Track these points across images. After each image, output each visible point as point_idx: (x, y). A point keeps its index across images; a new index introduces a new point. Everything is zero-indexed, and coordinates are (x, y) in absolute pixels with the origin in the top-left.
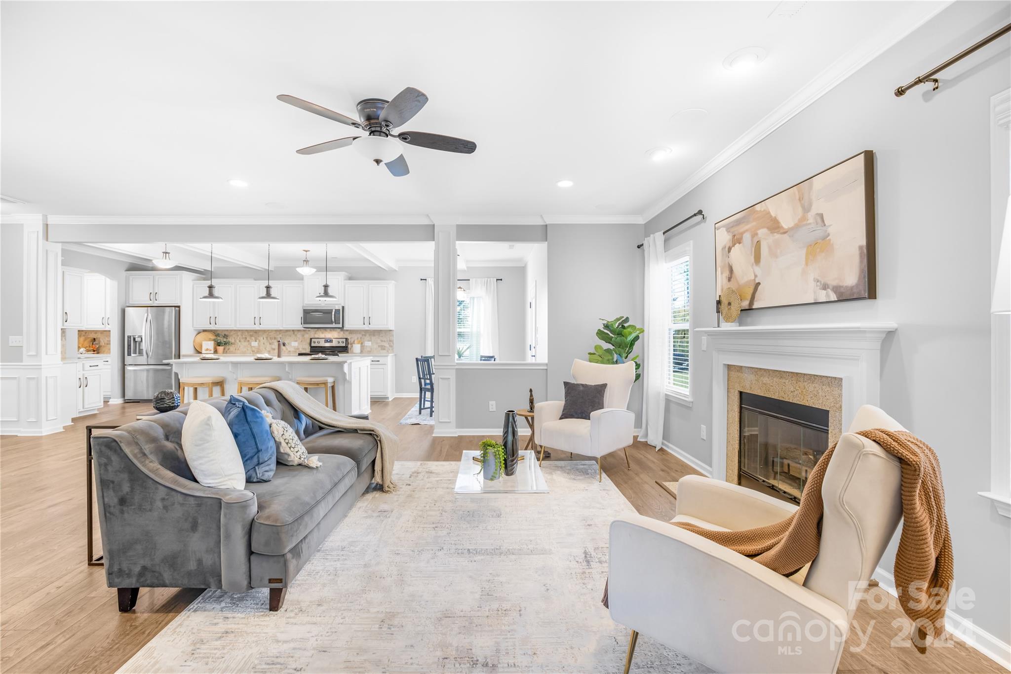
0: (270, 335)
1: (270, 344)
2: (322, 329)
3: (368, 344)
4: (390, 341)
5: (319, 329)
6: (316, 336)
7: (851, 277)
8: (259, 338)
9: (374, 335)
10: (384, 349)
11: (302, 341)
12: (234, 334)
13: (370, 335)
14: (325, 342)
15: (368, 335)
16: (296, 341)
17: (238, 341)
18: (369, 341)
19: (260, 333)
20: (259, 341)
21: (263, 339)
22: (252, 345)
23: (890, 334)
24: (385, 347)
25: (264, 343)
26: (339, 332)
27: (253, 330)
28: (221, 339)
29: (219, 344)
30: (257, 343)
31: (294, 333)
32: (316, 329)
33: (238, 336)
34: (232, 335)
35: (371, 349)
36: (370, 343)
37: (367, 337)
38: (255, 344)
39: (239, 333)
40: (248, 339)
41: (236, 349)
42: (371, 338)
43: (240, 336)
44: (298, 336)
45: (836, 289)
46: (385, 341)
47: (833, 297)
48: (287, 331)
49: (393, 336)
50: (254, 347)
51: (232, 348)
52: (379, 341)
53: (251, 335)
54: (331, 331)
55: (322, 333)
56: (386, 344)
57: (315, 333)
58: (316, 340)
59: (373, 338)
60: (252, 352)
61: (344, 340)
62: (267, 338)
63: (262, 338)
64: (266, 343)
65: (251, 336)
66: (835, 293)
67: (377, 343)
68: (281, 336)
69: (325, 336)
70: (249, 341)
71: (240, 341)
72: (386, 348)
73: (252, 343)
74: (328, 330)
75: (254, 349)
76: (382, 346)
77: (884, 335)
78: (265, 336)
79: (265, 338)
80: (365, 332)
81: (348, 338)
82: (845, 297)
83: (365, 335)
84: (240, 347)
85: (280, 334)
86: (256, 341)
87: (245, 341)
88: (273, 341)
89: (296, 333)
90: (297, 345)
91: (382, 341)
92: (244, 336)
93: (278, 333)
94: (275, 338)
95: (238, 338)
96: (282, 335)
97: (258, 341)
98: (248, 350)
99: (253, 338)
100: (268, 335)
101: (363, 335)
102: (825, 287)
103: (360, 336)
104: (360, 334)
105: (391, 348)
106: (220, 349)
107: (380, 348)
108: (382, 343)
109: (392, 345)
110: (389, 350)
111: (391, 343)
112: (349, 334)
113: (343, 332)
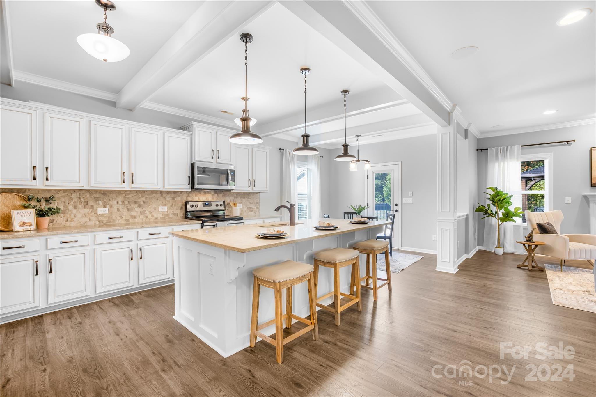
0: (128, 198)
1: (128, 210)
4: (257, 203)
8: (111, 203)
9: (245, 198)
10: (252, 211)
11: (172, 205)
12: (64, 196)
13: (241, 197)
14: (204, 206)
15: (239, 198)
16: (165, 205)
17: (71, 207)
18: (240, 203)
19: (113, 195)
20: (111, 207)
21: (118, 203)
22: (98, 213)
25: (118, 210)
26: (213, 195)
27: (100, 191)
28: (44, 206)
29: (41, 214)
30: (107, 209)
31: (162, 196)
33: (71, 199)
34: (59, 198)
35: (242, 211)
36: (241, 205)
37: (239, 200)
38: (103, 211)
39: (74, 196)
40: (91, 203)
41: (67, 221)
42: (242, 201)
43: (76, 200)
44: (168, 199)
46: (252, 204)
48: (153, 192)
49: (259, 198)
50: (102, 215)
51: (58, 219)
52: (248, 204)
53: (95, 198)
54: (205, 193)
55: (196, 196)
56: (253, 206)
58: (194, 204)
59: (243, 200)
60: (98, 223)
61: (222, 203)
62: (123, 202)
63: (116, 202)
64: (121, 210)
65: (97, 199)
67: (246, 205)
68: (144, 199)
70: (92, 207)
71: (75, 208)
72: (254, 210)
73: (99, 210)
74: (202, 192)
75: (101, 218)
76: (251, 208)
78: (119, 199)
79: (120, 203)
81: (224, 200)
83: (237, 198)
84: (75, 216)
85: (143, 196)
86: (105, 207)
87: (85, 207)
88: (132, 206)
89: (164, 195)
90: (166, 210)
91: (251, 203)
92: (82, 200)
93: (140, 195)
94: (136, 202)
95: (72, 203)
96: (146, 198)
97: (108, 206)
98: (90, 220)
99: (101, 203)
100: (125, 197)
101: (235, 197)
103: (232, 198)
104: (232, 196)
105: (257, 210)
106: (46, 221)
107: (249, 210)
108: (252, 206)
109: (258, 206)
110: (256, 211)
111: (257, 205)
112: (223, 196)
113: (217, 195)
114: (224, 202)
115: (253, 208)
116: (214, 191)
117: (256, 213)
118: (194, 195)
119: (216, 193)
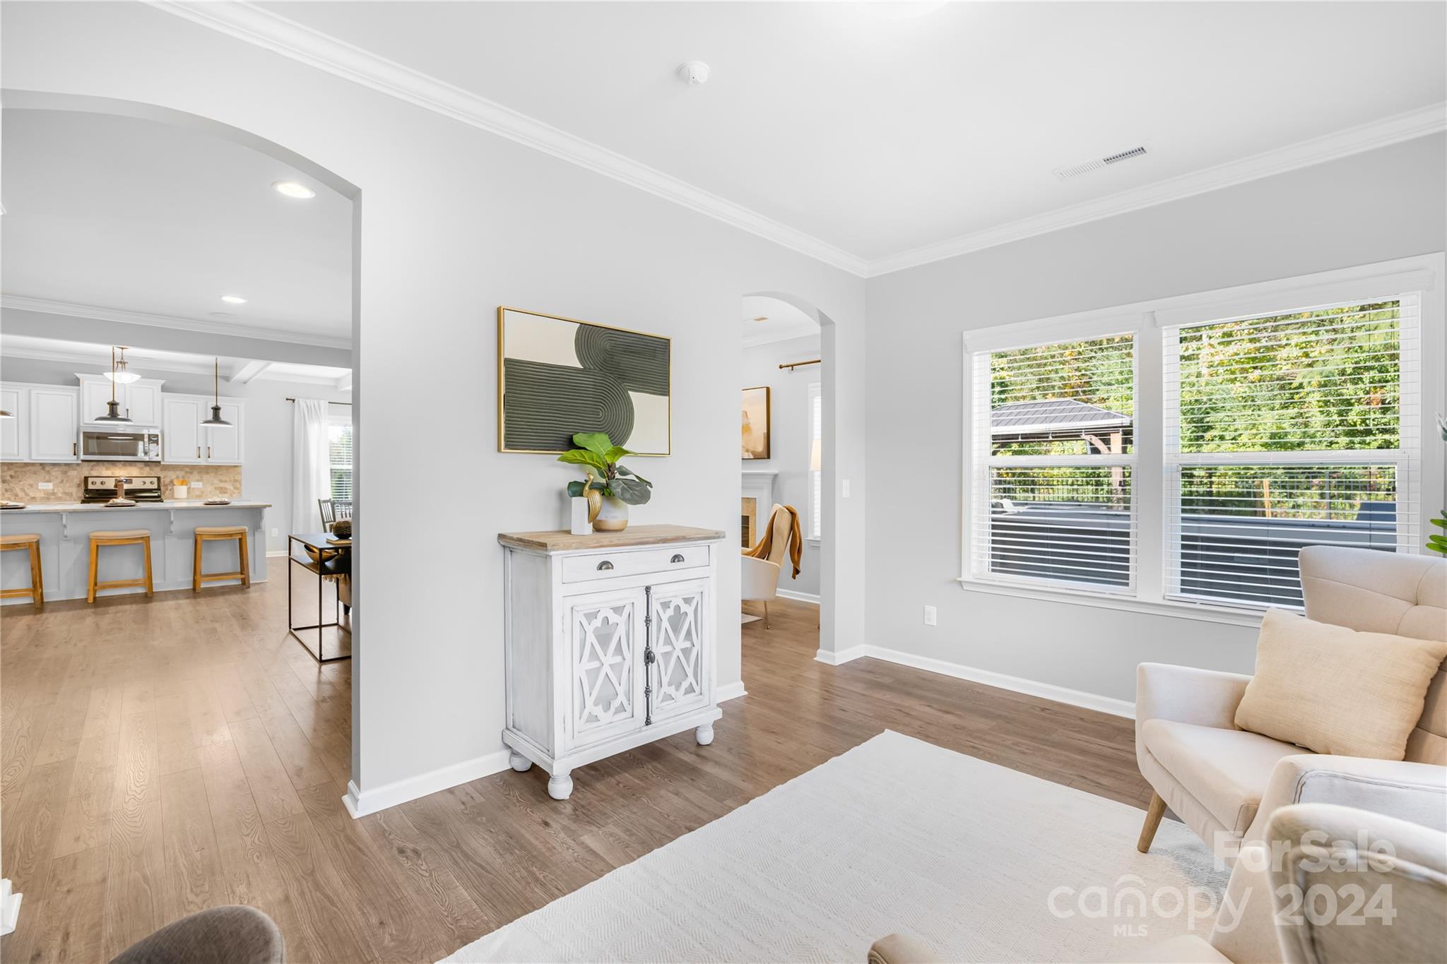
2: (105, 463)
3: (194, 485)
4: (235, 481)
5: (101, 463)
6: (94, 473)
7: (760, 448)
9: (207, 473)
10: (225, 493)
11: (64, 482)
13: (199, 473)
14: (116, 483)
15: (196, 473)
16: (49, 481)
18: (198, 481)
23: (776, 476)
24: (227, 489)
26: (141, 468)
31: (44, 469)
32: (94, 463)
35: (202, 492)
36: (200, 483)
37: (196, 475)
42: (201, 477)
44: (54, 473)
45: (753, 453)
46: (226, 482)
47: (752, 457)
49: (240, 473)
52: (216, 481)
54: (125, 465)
55: (107, 469)
56: (228, 486)
57: (92, 470)
58: (98, 480)
59: (205, 477)
61: (155, 480)
66: (753, 454)
67: (212, 484)
68: (11, 473)
69: (113, 473)
72: (229, 491)
76: (222, 488)
77: (772, 477)
80: (191, 469)
81: (162, 476)
82: (757, 457)
83: (191, 473)
89: (48, 468)
90: (51, 487)
91: (221, 481)
96: (16, 472)
101: (186, 472)
102: (747, 451)
103: (181, 474)
104: (182, 470)
107: (218, 492)
108: (222, 485)
109: (239, 486)
110: (234, 493)
111: (237, 483)
112: (161, 470)
113: (150, 469)
114: (159, 479)
115: (225, 489)
116: (143, 464)
117: (234, 495)
118: (104, 469)
119: (146, 466)
